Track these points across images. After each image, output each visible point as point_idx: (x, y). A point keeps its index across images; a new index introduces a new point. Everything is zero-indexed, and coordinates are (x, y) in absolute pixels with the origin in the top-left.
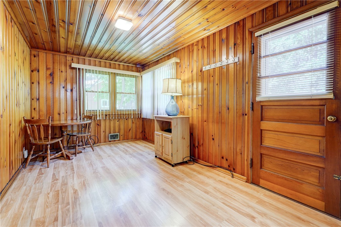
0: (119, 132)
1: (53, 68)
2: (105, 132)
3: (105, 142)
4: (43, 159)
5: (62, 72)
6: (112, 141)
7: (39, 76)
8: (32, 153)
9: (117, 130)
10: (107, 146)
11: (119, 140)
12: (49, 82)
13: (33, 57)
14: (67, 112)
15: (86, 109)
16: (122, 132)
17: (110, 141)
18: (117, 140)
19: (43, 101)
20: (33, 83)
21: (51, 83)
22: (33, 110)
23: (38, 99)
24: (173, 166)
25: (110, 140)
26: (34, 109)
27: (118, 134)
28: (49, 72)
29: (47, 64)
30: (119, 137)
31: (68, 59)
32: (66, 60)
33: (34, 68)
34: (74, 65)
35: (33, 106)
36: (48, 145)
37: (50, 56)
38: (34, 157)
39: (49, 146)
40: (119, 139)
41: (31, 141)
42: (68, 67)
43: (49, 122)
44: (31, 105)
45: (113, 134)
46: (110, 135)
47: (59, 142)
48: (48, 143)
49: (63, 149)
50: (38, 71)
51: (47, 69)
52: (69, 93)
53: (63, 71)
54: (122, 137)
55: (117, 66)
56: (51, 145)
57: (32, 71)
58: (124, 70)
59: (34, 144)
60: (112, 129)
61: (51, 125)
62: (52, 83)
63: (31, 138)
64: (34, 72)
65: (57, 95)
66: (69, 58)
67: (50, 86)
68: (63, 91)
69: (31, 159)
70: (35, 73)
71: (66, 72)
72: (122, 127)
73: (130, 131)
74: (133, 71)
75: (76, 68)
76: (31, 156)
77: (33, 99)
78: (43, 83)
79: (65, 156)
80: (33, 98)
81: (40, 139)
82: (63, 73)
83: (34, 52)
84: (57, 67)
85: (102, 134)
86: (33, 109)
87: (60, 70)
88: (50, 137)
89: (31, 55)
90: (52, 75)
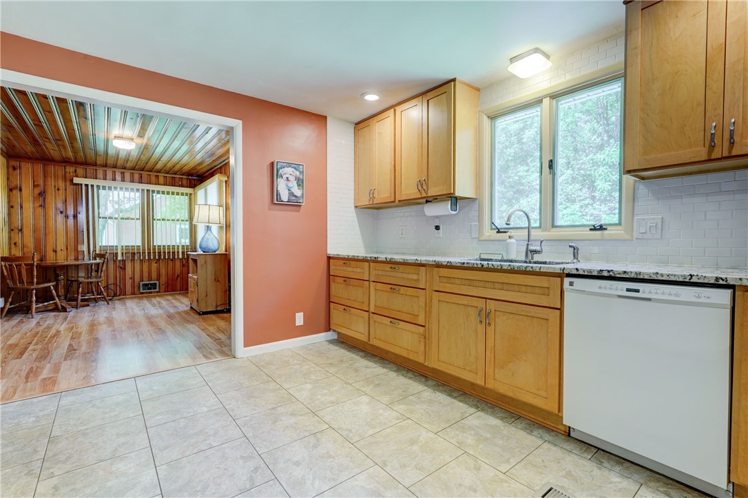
0: (158, 279)
1: (45, 185)
2: (133, 278)
3: (133, 293)
4: (26, 310)
5: (58, 189)
6: (146, 293)
7: (21, 197)
8: (10, 300)
9: (154, 275)
10: (136, 300)
11: (157, 292)
12: (38, 205)
13: (11, 169)
14: (67, 249)
15: (99, 244)
16: (163, 280)
17: (143, 293)
18: (155, 292)
19: (28, 232)
20: (12, 207)
21: (40, 206)
22: (13, 246)
23: (21, 230)
24: (200, 314)
25: (142, 291)
26: (15, 244)
27: (157, 282)
28: (37, 191)
29: (35, 179)
30: (158, 287)
31: (67, 170)
32: (66, 172)
33: (13, 186)
34: (76, 180)
35: (12, 240)
36: (33, 290)
37: (39, 167)
38: (12, 306)
39: (35, 291)
40: (157, 290)
41: (8, 285)
42: (68, 183)
43: (33, 260)
44: (10, 238)
45: (148, 282)
46: (142, 283)
47: (50, 287)
48: (32, 287)
49: (57, 298)
50: (20, 190)
51: (35, 186)
52: (71, 221)
53: (61, 188)
54: (163, 288)
55: (153, 179)
56: (36, 289)
57: (11, 190)
58: (165, 184)
59: (12, 289)
60: (146, 275)
61: (35, 264)
62: (43, 206)
63: (8, 281)
64: (14, 191)
65: (51, 223)
66: (70, 169)
67: (40, 211)
68: (60, 218)
69: (9, 309)
70: (16, 193)
71: (66, 190)
72: (163, 272)
73: (179, 278)
74: (182, 186)
75: (81, 184)
76: (9, 304)
77: (13, 230)
78: (29, 206)
79: (60, 307)
80: (12, 228)
81: (22, 282)
82: (61, 192)
83: (13, 163)
84: (50, 183)
85: (129, 283)
86: (12, 243)
87: (55, 187)
88: (35, 280)
89: (8, 167)
90: (42, 194)
